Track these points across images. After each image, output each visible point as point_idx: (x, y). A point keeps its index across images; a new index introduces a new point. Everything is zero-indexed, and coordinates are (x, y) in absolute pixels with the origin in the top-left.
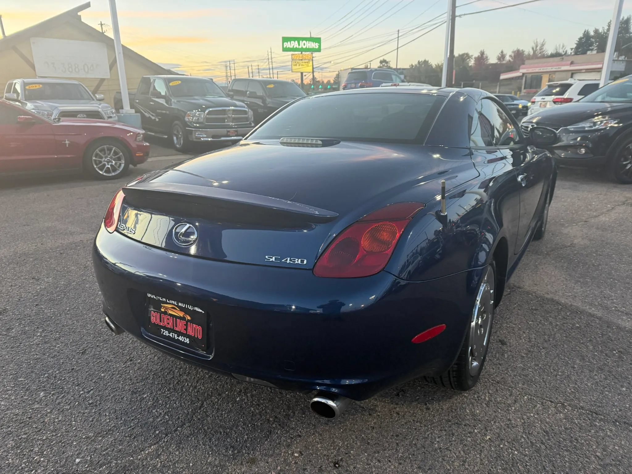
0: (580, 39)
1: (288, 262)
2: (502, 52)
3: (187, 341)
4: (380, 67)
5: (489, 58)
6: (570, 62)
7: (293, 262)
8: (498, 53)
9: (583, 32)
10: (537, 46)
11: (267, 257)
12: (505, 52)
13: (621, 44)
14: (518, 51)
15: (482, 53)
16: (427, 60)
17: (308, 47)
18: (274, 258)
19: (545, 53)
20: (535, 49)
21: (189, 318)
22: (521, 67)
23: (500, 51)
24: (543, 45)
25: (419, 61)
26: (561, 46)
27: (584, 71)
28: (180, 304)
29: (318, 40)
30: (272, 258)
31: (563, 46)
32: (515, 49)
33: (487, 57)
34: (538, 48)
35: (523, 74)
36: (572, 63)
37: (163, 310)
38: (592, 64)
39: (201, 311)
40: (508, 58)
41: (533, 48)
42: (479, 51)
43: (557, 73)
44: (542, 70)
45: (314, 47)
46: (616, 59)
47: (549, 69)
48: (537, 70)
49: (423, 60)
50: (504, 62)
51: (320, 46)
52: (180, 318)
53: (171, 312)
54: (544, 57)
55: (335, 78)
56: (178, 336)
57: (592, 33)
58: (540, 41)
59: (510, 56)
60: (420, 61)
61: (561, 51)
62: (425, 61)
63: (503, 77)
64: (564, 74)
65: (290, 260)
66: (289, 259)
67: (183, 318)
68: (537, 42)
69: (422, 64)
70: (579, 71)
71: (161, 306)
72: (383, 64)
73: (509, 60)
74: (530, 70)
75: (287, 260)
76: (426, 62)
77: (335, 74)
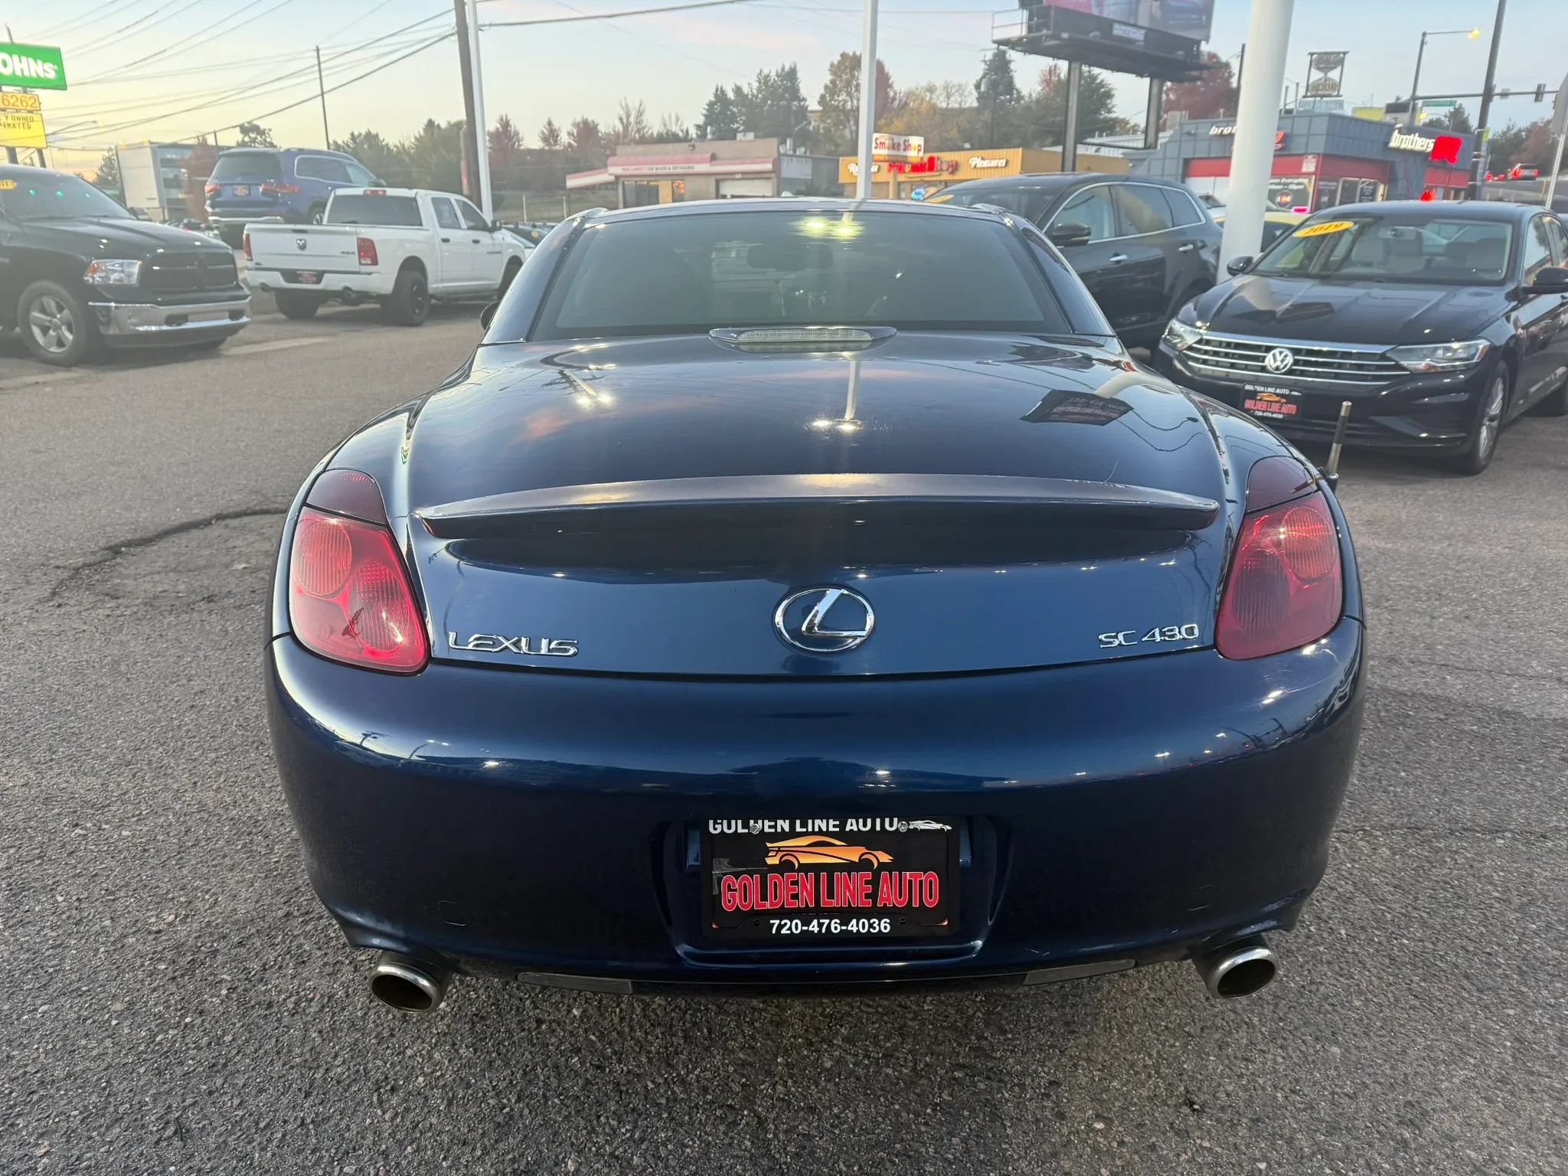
0: (711, 105)
1: (1158, 638)
2: (550, 124)
3: (884, 926)
4: (243, 144)
5: (521, 136)
6: (708, 155)
7: (1169, 636)
8: (541, 126)
9: (714, 91)
10: (628, 116)
11: (1102, 637)
12: (556, 125)
13: (793, 122)
14: (585, 123)
15: (505, 124)
16: (373, 132)
17: (18, 73)
18: (1121, 636)
19: (648, 132)
20: (625, 121)
21: (885, 858)
22: (610, 160)
23: (546, 120)
24: (640, 113)
25: (352, 135)
26: (674, 119)
27: (739, 176)
28: (851, 825)
29: (52, 55)
30: (1116, 637)
31: (678, 119)
32: (579, 119)
33: (517, 134)
34: (632, 119)
35: (617, 177)
36: (713, 158)
37: (773, 861)
38: (753, 163)
39: (938, 826)
40: (564, 139)
41: (621, 119)
42: (498, 118)
43: (687, 179)
44: (654, 171)
45: (42, 75)
46: (791, 152)
47: (670, 169)
48: (646, 170)
49: (363, 133)
50: (557, 147)
51: (61, 72)
52: (849, 867)
53: (805, 859)
54: (645, 140)
55: (101, 169)
56: (845, 922)
57: (731, 95)
58: (634, 106)
59: (569, 134)
60: (356, 134)
61: (675, 129)
62: (369, 134)
63: (572, 182)
64: (702, 180)
65: (1162, 634)
66: (1157, 631)
67: (864, 864)
68: (627, 105)
69: (362, 143)
70: (730, 176)
71: (768, 850)
72: (253, 135)
73: (570, 144)
74: (632, 170)
75: (1153, 635)
76: (371, 138)
77: (98, 158)
